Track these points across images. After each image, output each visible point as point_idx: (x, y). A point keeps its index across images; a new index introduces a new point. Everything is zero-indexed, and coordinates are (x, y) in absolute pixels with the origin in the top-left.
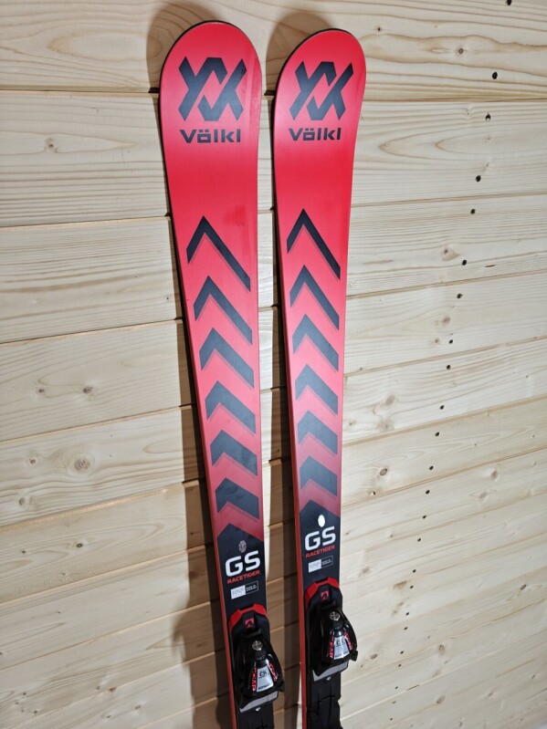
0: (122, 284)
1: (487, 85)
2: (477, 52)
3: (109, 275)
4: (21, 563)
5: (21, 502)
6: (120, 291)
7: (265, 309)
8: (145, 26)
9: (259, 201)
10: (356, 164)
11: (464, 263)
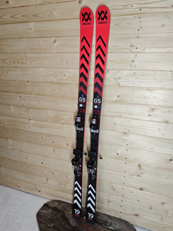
0: (73, 46)
1: (139, 11)
2: (136, 6)
3: (72, 44)
4: (55, 90)
5: (57, 79)
6: (73, 47)
7: (94, 53)
8: (80, 10)
9: (93, 34)
10: (110, 28)
11: (137, 48)
